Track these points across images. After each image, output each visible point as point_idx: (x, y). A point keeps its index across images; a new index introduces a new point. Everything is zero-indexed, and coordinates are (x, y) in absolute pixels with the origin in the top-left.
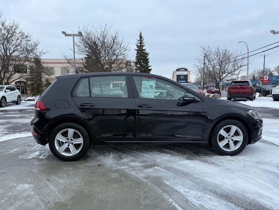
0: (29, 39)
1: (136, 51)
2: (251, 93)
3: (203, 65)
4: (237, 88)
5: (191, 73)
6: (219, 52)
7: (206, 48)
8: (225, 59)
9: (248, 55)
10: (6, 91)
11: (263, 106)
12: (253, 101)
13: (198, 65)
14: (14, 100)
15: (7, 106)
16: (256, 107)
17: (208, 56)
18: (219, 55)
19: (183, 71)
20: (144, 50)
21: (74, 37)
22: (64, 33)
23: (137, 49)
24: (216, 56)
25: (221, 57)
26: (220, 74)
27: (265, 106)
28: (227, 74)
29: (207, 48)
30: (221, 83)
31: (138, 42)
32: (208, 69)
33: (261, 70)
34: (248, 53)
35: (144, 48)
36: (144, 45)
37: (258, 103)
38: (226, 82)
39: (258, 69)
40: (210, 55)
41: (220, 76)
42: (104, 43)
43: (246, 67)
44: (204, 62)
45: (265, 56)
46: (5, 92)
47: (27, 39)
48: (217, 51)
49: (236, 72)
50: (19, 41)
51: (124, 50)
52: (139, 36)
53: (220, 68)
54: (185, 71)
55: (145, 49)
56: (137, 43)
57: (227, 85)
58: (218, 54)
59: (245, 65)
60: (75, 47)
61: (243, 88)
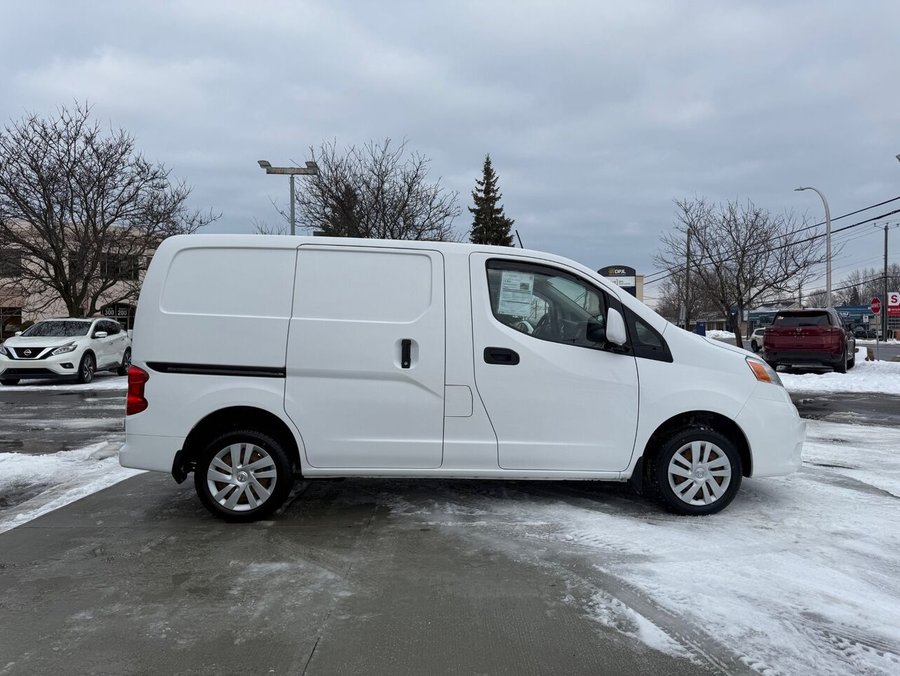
0: (162, 182)
1: (473, 214)
2: (839, 349)
3: (686, 258)
4: (793, 331)
5: (645, 280)
6: (735, 220)
7: (693, 208)
8: (755, 240)
9: (828, 228)
10: (97, 334)
11: (875, 391)
12: (844, 372)
13: (670, 258)
14: (114, 361)
15: (96, 378)
16: (855, 390)
17: (702, 232)
18: (736, 227)
19: (620, 275)
20: (499, 211)
21: (292, 178)
22: (264, 164)
23: (477, 207)
24: (725, 233)
25: (742, 236)
26: (738, 287)
27: (881, 390)
28: (762, 287)
29: (698, 207)
30: (746, 312)
31: (480, 187)
32: (700, 273)
33: (876, 272)
34: (828, 222)
35: (497, 205)
36: (497, 196)
37: (862, 379)
38: (761, 310)
39: (869, 270)
40: (708, 230)
41: (740, 294)
42: (382, 193)
43: (823, 266)
44: (689, 250)
45: (886, 229)
46: (93, 337)
47: (155, 182)
48: (728, 217)
49: (792, 283)
50: (131, 189)
51: (442, 215)
52: (483, 169)
53: (740, 270)
54: (627, 275)
55: (501, 209)
56: (475, 192)
57: (765, 319)
58: (731, 224)
59: (819, 262)
60: (296, 205)
61: (814, 333)
